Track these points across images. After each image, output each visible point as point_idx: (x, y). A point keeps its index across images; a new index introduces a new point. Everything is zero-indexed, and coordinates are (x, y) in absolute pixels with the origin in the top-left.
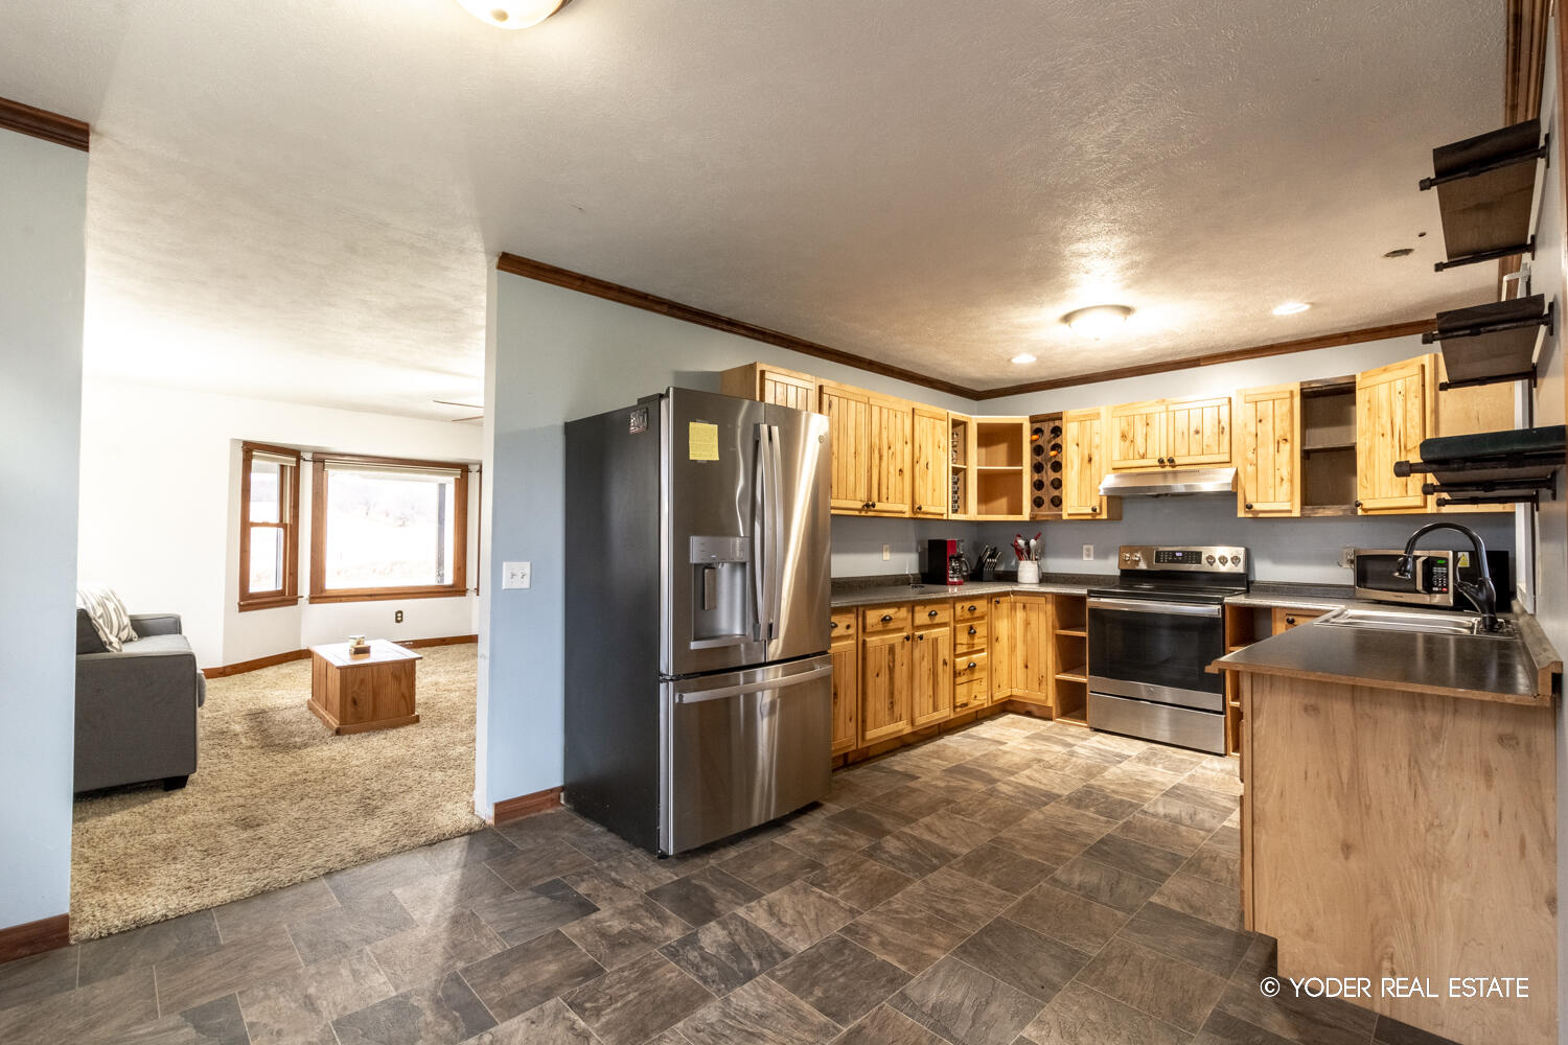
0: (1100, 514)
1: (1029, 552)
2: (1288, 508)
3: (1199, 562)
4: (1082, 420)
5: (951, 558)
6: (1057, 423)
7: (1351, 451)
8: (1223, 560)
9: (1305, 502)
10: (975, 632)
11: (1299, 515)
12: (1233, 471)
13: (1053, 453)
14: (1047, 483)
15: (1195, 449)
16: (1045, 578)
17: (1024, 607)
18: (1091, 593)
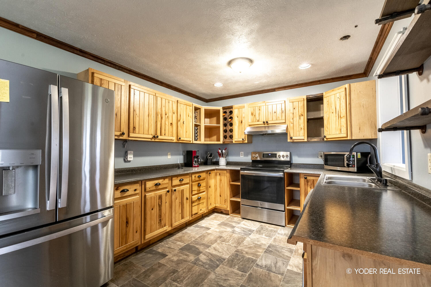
0: (245, 141)
1: (223, 155)
2: (303, 138)
3: (276, 157)
4: (239, 108)
5: (194, 157)
6: (231, 110)
7: (322, 119)
8: (283, 156)
9: (308, 136)
10: (200, 185)
11: (306, 141)
12: (286, 126)
13: (230, 120)
14: (228, 130)
15: (274, 118)
16: (228, 164)
17: (220, 174)
18: (242, 169)
